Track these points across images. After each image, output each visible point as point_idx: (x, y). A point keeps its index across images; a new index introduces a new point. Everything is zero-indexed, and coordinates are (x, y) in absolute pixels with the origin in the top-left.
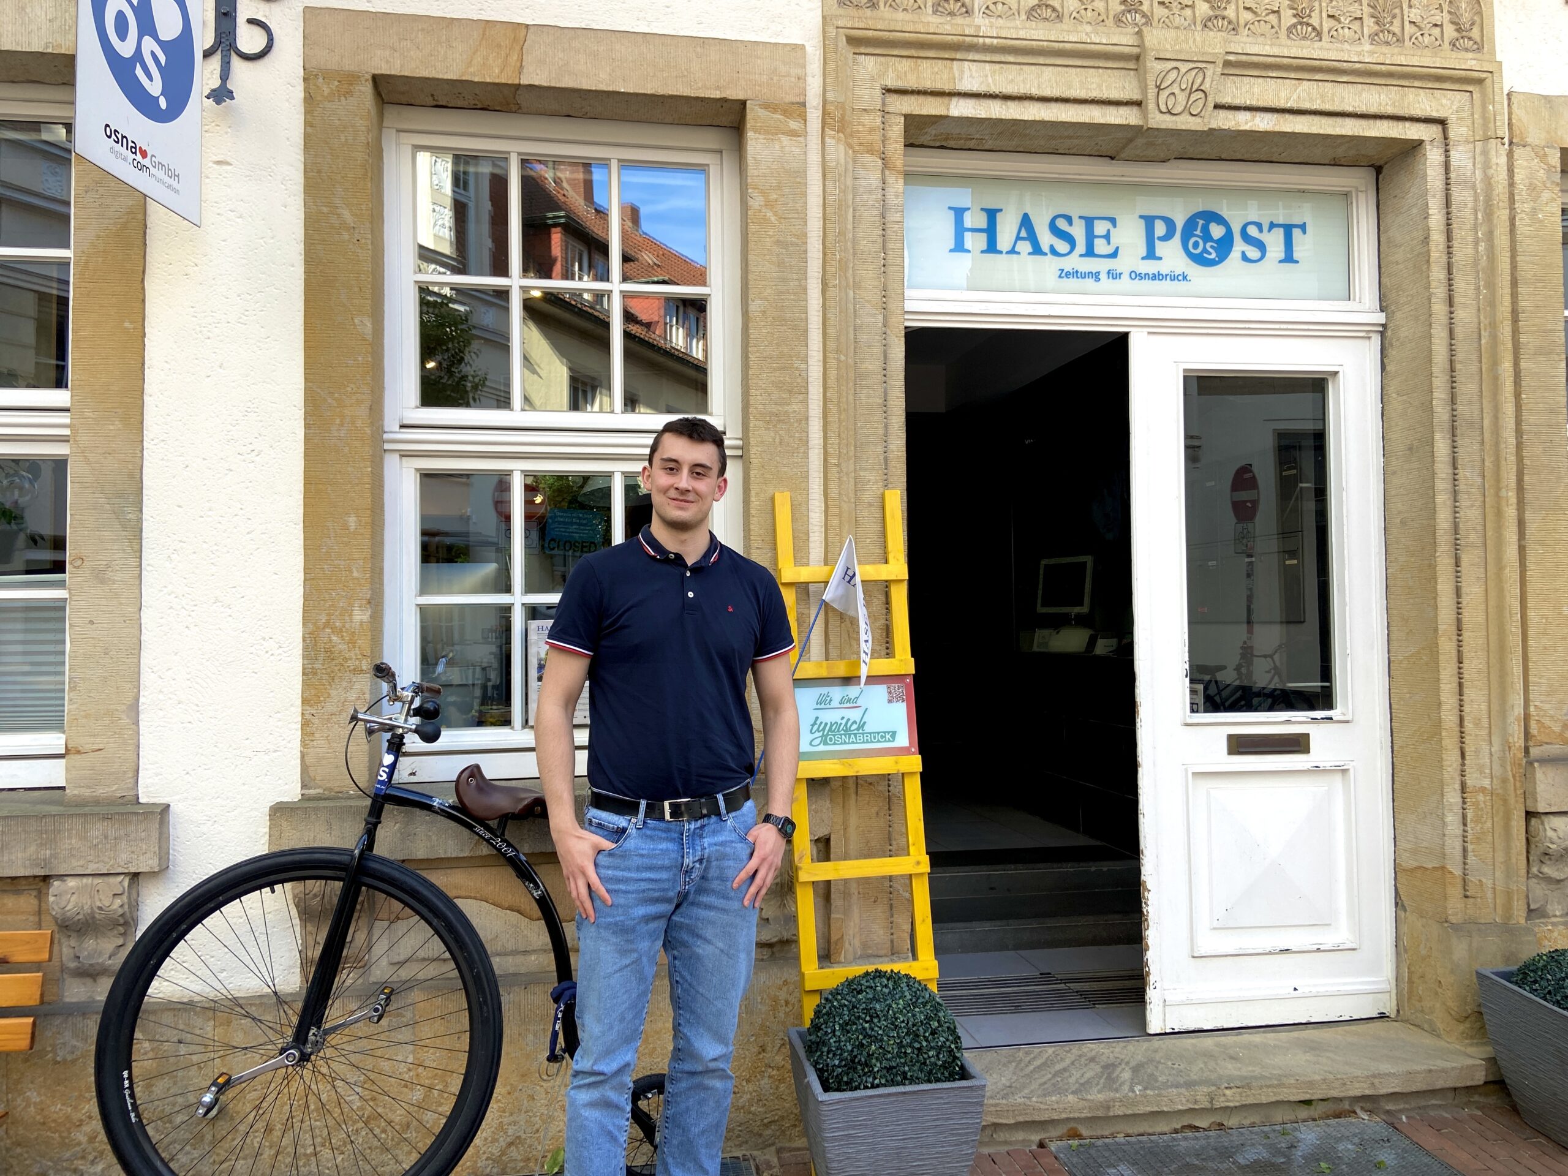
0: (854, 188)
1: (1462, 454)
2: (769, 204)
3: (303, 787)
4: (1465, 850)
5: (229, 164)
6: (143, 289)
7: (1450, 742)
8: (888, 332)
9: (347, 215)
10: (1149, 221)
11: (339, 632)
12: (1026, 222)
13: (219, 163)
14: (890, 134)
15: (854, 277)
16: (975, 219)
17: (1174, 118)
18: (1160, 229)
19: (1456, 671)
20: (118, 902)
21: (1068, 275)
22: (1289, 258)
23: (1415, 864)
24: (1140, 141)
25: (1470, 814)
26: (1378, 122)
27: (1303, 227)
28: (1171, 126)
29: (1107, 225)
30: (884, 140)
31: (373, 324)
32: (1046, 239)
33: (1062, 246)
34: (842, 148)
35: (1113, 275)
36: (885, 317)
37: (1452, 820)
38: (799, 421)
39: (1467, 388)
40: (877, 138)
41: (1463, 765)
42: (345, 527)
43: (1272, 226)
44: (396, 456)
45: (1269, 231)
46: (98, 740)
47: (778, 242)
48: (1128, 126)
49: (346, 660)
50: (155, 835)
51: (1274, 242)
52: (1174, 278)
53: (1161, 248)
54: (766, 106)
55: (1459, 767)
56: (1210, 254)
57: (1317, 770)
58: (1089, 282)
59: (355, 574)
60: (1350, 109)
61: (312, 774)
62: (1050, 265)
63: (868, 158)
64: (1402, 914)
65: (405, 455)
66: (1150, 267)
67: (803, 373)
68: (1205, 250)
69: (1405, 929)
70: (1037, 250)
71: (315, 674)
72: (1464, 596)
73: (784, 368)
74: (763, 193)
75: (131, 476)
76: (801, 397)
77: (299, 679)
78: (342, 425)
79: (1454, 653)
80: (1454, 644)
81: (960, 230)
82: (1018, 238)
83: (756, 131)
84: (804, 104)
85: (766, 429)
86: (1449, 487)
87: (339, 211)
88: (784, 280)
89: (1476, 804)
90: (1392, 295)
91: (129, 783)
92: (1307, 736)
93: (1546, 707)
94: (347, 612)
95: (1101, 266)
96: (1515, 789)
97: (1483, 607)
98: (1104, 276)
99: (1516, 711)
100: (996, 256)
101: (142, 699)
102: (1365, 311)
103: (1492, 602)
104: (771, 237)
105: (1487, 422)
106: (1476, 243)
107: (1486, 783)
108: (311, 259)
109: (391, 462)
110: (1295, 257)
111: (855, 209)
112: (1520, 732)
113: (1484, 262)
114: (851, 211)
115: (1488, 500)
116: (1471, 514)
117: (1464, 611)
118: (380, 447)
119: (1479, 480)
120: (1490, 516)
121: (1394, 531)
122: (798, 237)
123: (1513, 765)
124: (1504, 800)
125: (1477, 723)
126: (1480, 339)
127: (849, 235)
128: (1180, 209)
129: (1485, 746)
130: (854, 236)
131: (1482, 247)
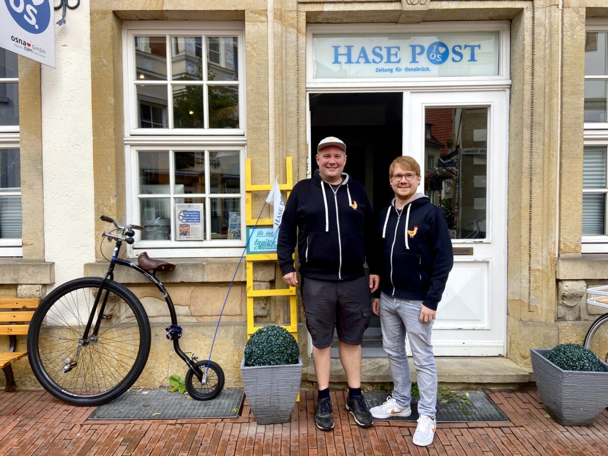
0: (286, 41)
1: (535, 137)
2: (254, 49)
3: (96, 258)
4: (530, 293)
5: (67, 46)
6: (41, 90)
7: (525, 252)
8: (299, 96)
9: (105, 61)
10: (413, 47)
11: (106, 206)
12: (363, 50)
13: (63, 46)
14: (300, 20)
15: (286, 75)
16: (342, 50)
17: (414, 6)
18: (418, 50)
19: (528, 223)
20: (38, 293)
21: (380, 70)
22: (473, 59)
23: (513, 298)
24: (404, 16)
25: (532, 279)
26: (503, 2)
27: (479, 46)
28: (413, 9)
29: (396, 50)
30: (298, 22)
31: (115, 99)
32: (371, 57)
33: (377, 59)
34: (280, 26)
35: (398, 70)
36: (298, 91)
37: (525, 282)
38: (265, 130)
39: (538, 109)
40: (295, 21)
41: (530, 260)
42: (107, 170)
43: (466, 46)
44: (129, 146)
45: (465, 48)
46: (32, 241)
48: (396, 10)
50: (49, 272)
51: (466, 53)
52: (423, 70)
53: (418, 58)
54: (252, 12)
55: (528, 261)
56: (439, 59)
57: (475, 262)
58: (388, 73)
59: (111, 187)
61: (99, 254)
62: (373, 66)
63: (291, 29)
64: (508, 317)
65: (132, 145)
67: (267, 113)
68: (437, 58)
69: (509, 323)
70: (367, 61)
72: (533, 194)
73: (259, 111)
74: (252, 45)
75: (39, 154)
76: (266, 121)
77: (94, 222)
78: (105, 135)
79: (528, 217)
80: (528, 213)
81: (337, 55)
82: (360, 57)
83: (248, 22)
84: (267, 10)
85: (253, 133)
86: (529, 150)
87: (102, 60)
88: (259, 78)
89: (535, 276)
90: (513, 73)
91: (42, 255)
92: (472, 248)
93: (569, 238)
94: (109, 199)
95: (393, 66)
96: (552, 270)
97: (542, 198)
98: (394, 70)
99: (553, 240)
100: (351, 64)
101: (45, 228)
102: (504, 79)
103: (545, 196)
104: (254, 61)
105: (546, 123)
106: (545, 49)
107: (540, 267)
108: (94, 78)
109: (127, 148)
110: (475, 59)
111: (286, 50)
112: (555, 248)
113: (548, 58)
114: (284, 50)
115: (545, 155)
116: (538, 161)
117: (533, 200)
118: (122, 143)
119: (542, 147)
120: (546, 162)
121: (511, 168)
122: (264, 61)
123: (551, 260)
124: (547, 274)
125: (537, 244)
126: (545, 89)
127: (284, 60)
128: (427, 42)
129: (540, 253)
130: (286, 60)
131: (547, 51)
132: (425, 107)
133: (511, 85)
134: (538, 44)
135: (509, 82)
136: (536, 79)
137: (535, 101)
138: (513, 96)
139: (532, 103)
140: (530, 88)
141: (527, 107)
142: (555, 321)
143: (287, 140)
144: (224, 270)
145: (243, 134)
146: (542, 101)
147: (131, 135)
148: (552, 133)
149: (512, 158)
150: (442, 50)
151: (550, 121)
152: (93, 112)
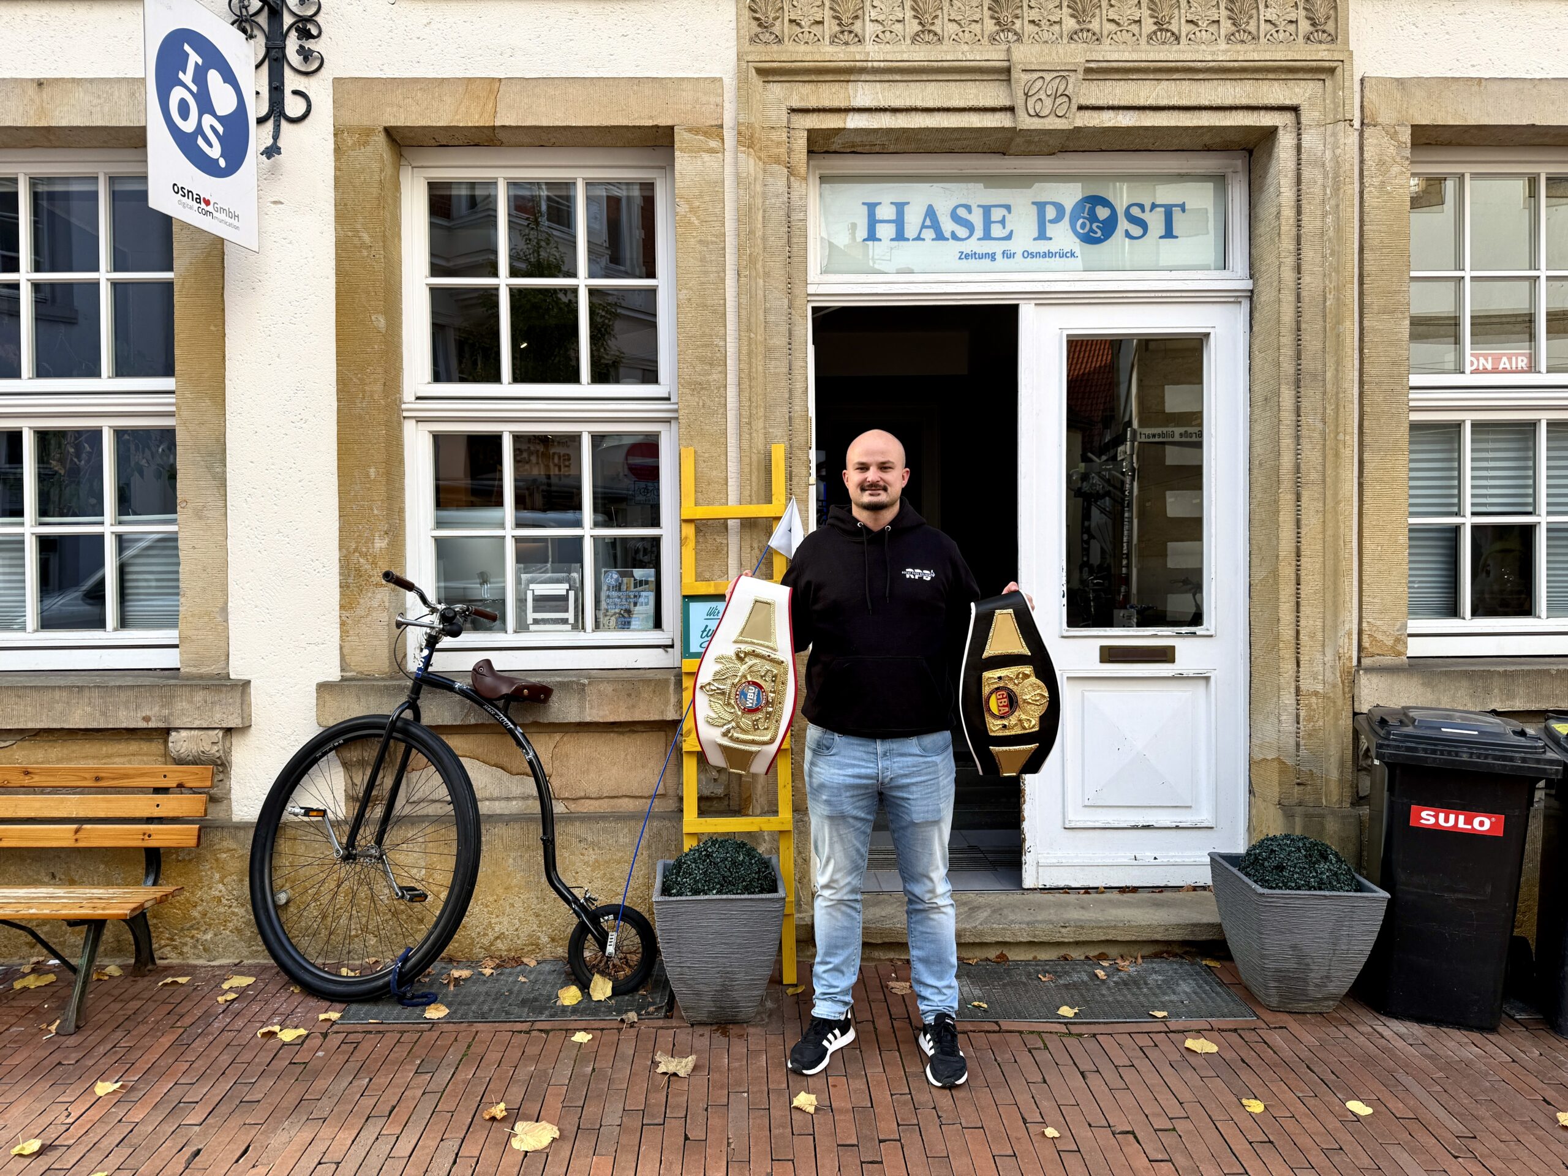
0: (764, 193)
1: (1305, 404)
2: (693, 210)
3: (342, 670)
4: (1298, 745)
5: (281, 203)
6: (223, 301)
7: (1288, 653)
8: (793, 312)
9: (366, 237)
10: (1041, 207)
11: (364, 555)
12: (931, 212)
13: (275, 203)
14: (795, 146)
15: (764, 267)
16: (886, 212)
17: (1042, 120)
18: (1051, 212)
19: (1294, 592)
20: (216, 748)
21: (967, 256)
23: (1262, 757)
24: (1019, 140)
25: (1302, 713)
26: (1234, 113)
27: (1182, 207)
28: (1039, 127)
29: (1004, 211)
30: (790, 151)
31: (387, 320)
32: (948, 226)
33: (962, 232)
34: (751, 161)
35: (1008, 255)
36: (790, 301)
37: (1287, 719)
38: (718, 388)
39: (1312, 344)
40: (783, 150)
41: (1298, 672)
42: (368, 476)
43: (1154, 206)
44: (414, 421)
45: (1151, 211)
46: (200, 632)
47: (701, 242)
48: (1003, 128)
49: (370, 576)
50: (239, 701)
51: (1155, 221)
52: (1063, 255)
53: (1051, 231)
54: (690, 130)
55: (1295, 675)
56: (1096, 233)
57: (1180, 678)
58: (986, 263)
59: (376, 512)
60: (1207, 103)
61: (348, 661)
62: (952, 248)
63: (776, 167)
64: (1252, 798)
65: (419, 420)
66: (1042, 246)
67: (722, 349)
68: (1091, 230)
69: (1254, 811)
70: (940, 236)
71: (348, 587)
72: (1303, 527)
73: (706, 346)
74: (688, 202)
75: (218, 440)
76: (720, 369)
77: (338, 590)
78: (364, 398)
79: (1293, 576)
80: (1294, 568)
81: (873, 222)
82: (923, 227)
83: (682, 151)
84: (721, 126)
85: (692, 395)
86: (1292, 431)
87: (361, 234)
88: (706, 273)
89: (1309, 706)
90: (1257, 264)
91: (222, 664)
92: (1174, 647)
93: (1379, 623)
94: (370, 540)
95: (997, 247)
96: (1344, 693)
97: (1321, 536)
98: (999, 256)
99: (1347, 627)
100: (901, 243)
101: (230, 604)
102: (1236, 279)
103: (1329, 532)
104: (694, 237)
105: (1329, 375)
106: (1324, 215)
107: (1319, 688)
108: (340, 272)
109: (409, 427)
110: (1175, 234)
111: (764, 211)
112: (1350, 644)
113: (1331, 233)
114: (761, 213)
115: (1328, 443)
116: (1311, 455)
117: (1303, 540)
118: (399, 415)
119: (1320, 425)
120: (1330, 457)
121: (1255, 471)
122: (716, 236)
123: (1342, 672)
124: (1335, 702)
125: (1312, 636)
126: (1325, 301)
127: (759, 234)
128: (1070, 195)
129: (1319, 656)
130: (764, 234)
131: (1329, 219)
132: (1068, 336)
133: (1252, 291)
134: (1309, 203)
135: (1248, 285)
136: (1306, 279)
137: (1303, 326)
138: (1256, 315)
139: (1299, 330)
140: (1292, 298)
141: (1287, 340)
142: (1353, 804)
143: (765, 408)
144: (629, 695)
145: (666, 395)
146: (1318, 327)
147: (418, 398)
148: (1341, 395)
149: (1258, 449)
150: (1103, 213)
151: (1337, 370)
152: (338, 347)
